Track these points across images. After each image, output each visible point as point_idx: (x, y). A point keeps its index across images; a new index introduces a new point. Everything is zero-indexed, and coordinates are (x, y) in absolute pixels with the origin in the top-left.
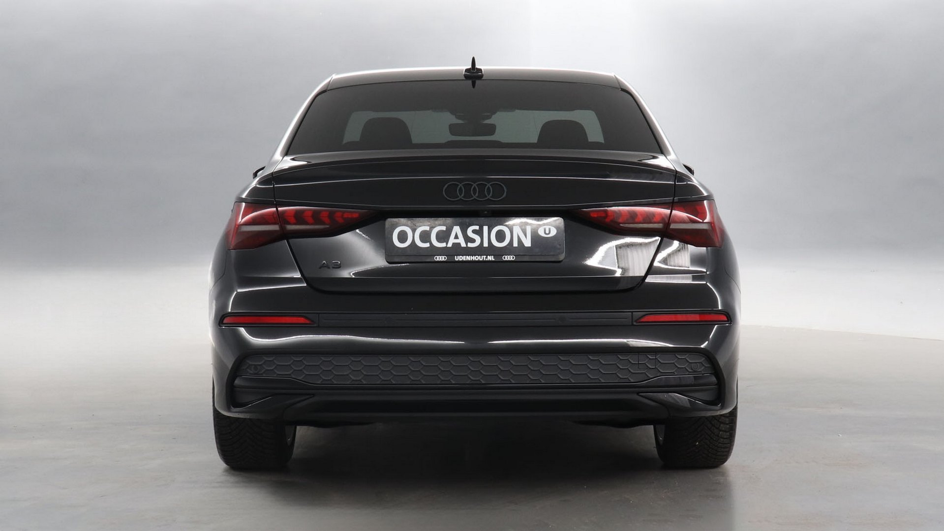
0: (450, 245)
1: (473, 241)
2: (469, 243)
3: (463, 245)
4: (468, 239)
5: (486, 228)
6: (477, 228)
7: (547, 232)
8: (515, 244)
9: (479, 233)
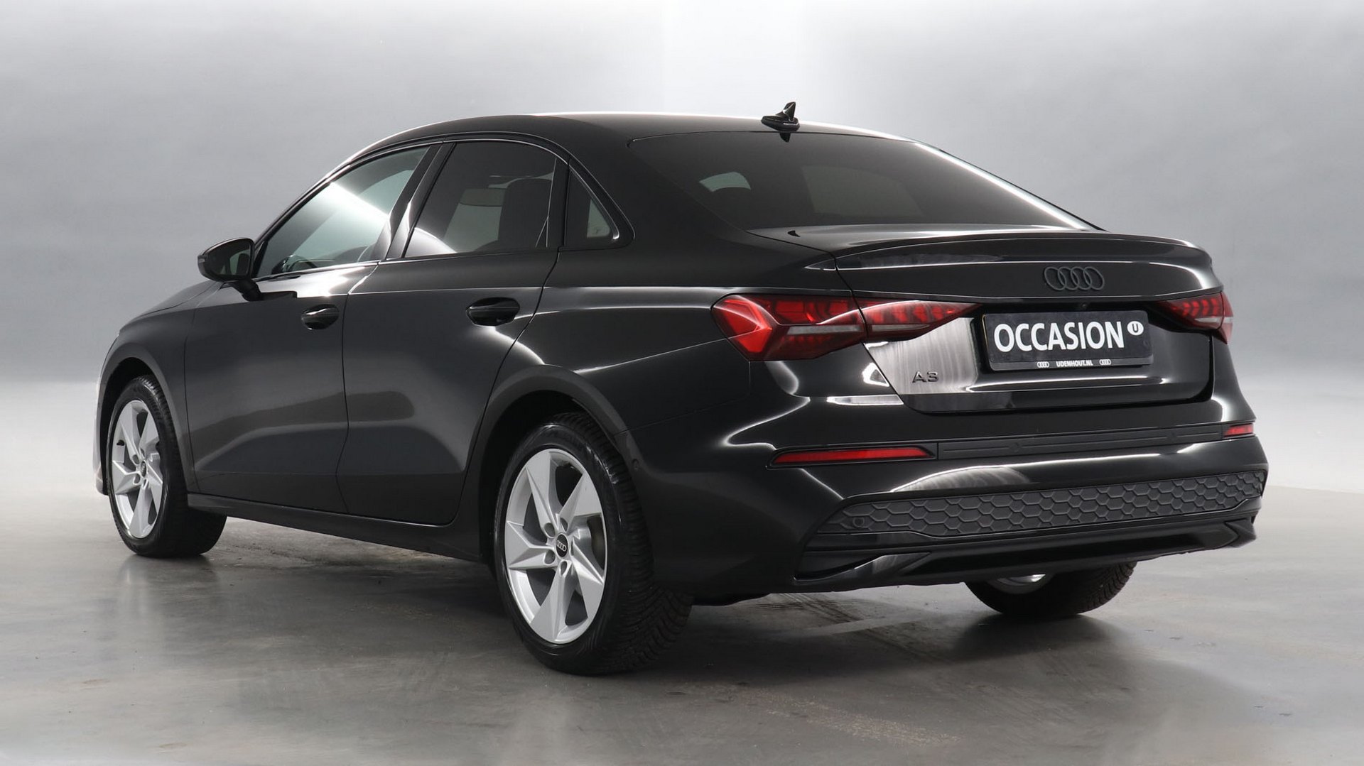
0: (1051, 348)
1: (1071, 342)
2: (1068, 345)
3: (1063, 347)
4: (1068, 341)
5: (1081, 325)
6: (1072, 325)
7: (1136, 330)
8: (1110, 346)
9: (1075, 331)
